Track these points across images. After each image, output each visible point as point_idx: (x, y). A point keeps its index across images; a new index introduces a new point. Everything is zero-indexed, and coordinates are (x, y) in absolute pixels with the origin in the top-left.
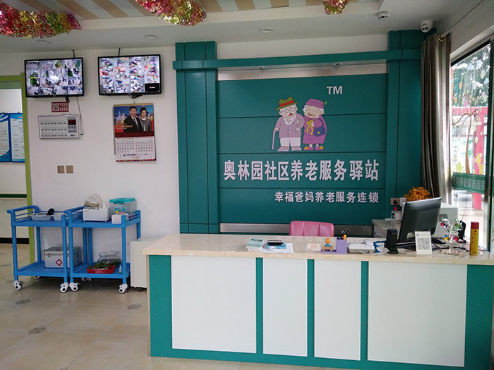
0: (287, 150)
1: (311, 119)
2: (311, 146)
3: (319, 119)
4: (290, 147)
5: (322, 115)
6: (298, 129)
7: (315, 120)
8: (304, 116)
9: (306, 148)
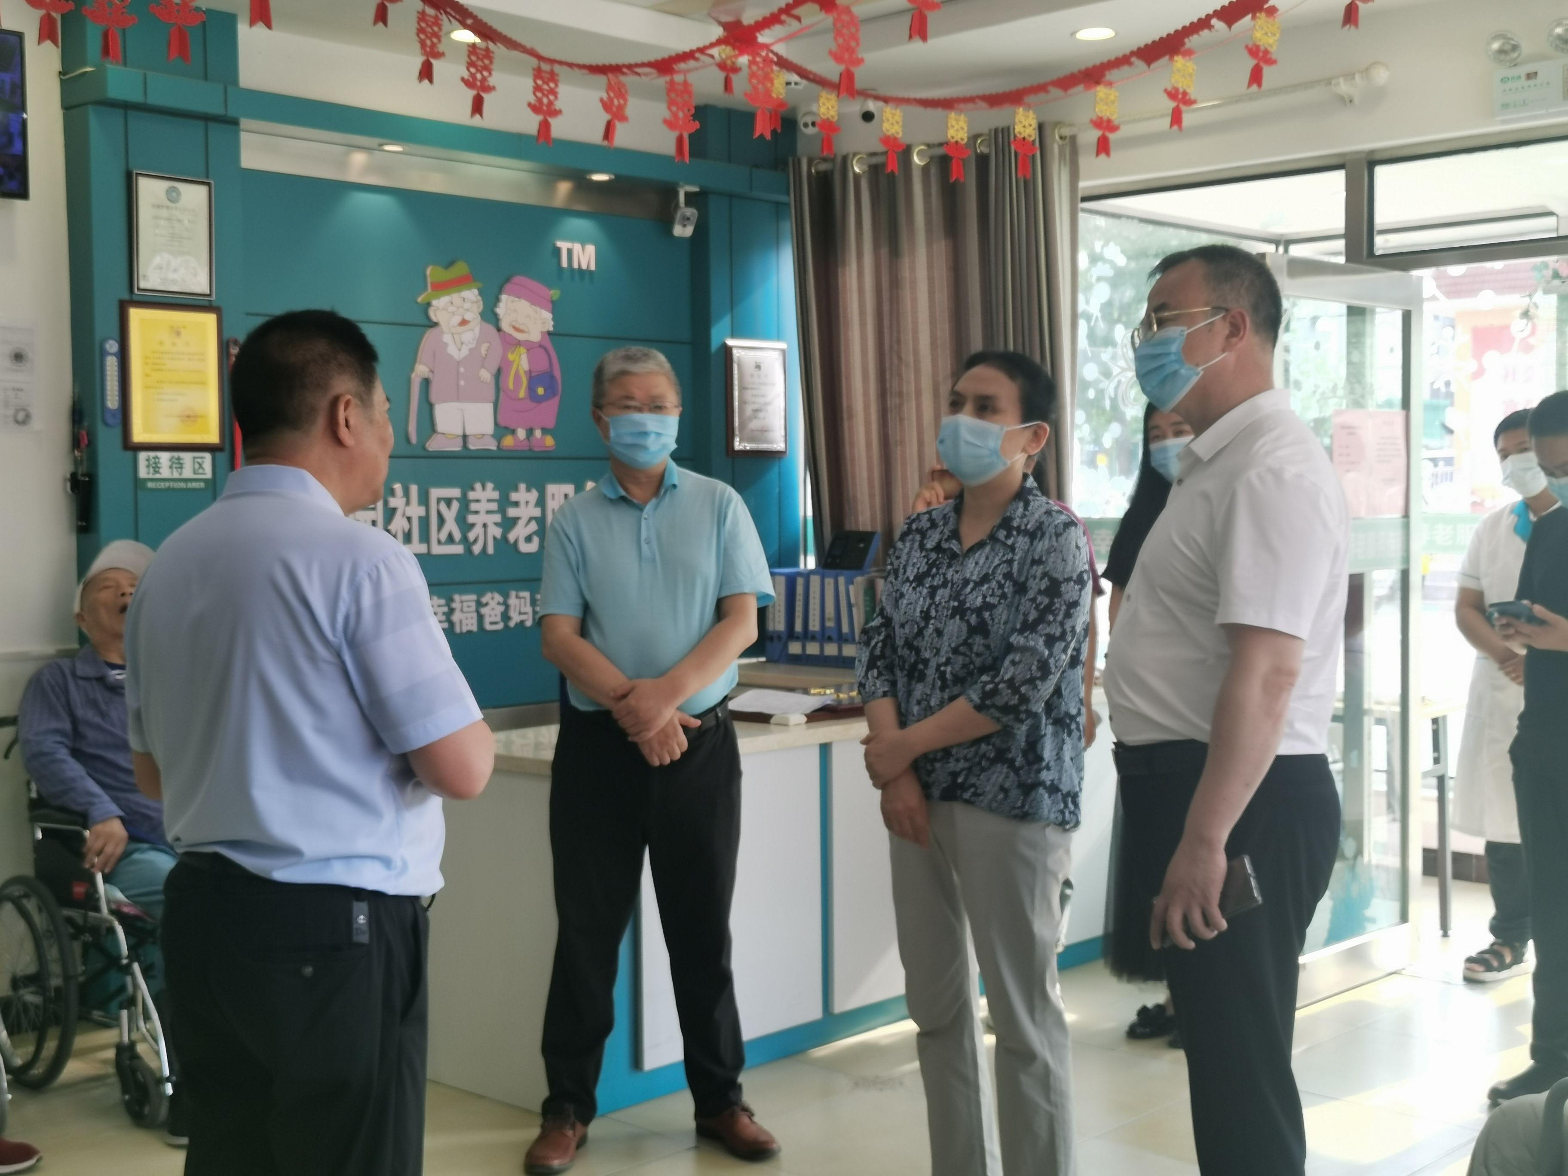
0: (456, 446)
1: (519, 343)
2: (521, 434)
3: (540, 346)
4: (465, 437)
5: (549, 333)
6: (486, 375)
7: (530, 346)
8: (499, 330)
9: (508, 441)
